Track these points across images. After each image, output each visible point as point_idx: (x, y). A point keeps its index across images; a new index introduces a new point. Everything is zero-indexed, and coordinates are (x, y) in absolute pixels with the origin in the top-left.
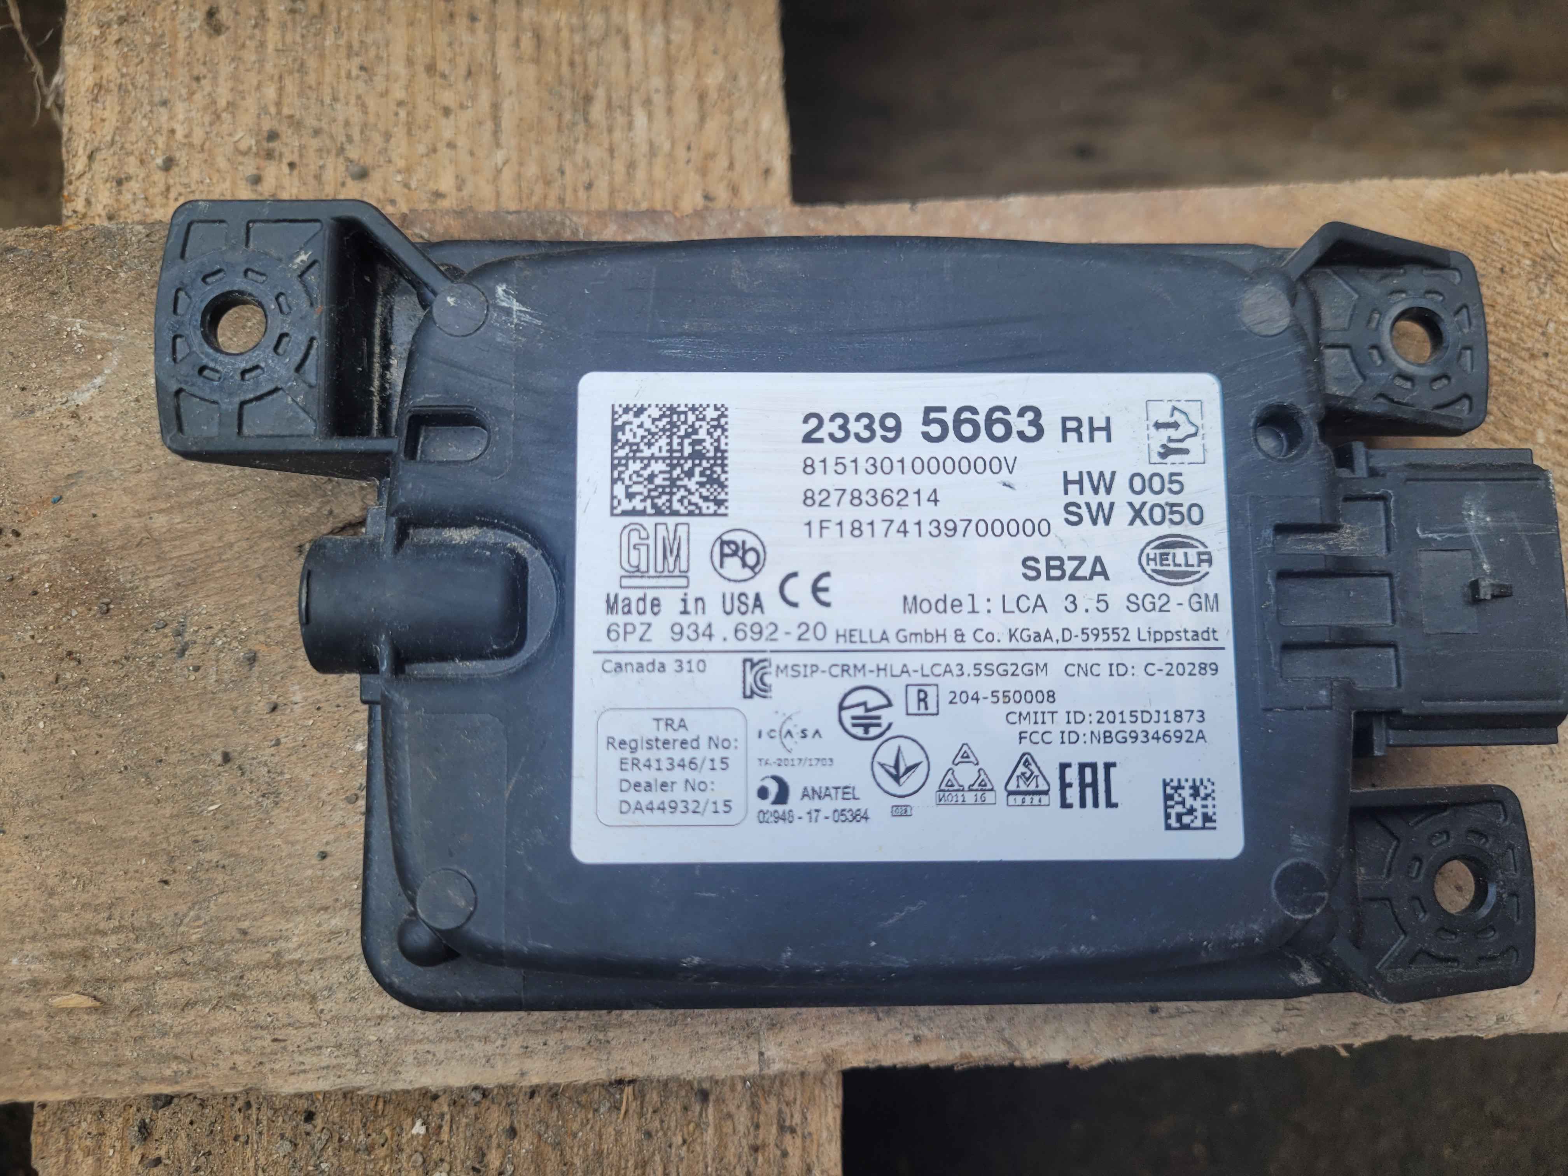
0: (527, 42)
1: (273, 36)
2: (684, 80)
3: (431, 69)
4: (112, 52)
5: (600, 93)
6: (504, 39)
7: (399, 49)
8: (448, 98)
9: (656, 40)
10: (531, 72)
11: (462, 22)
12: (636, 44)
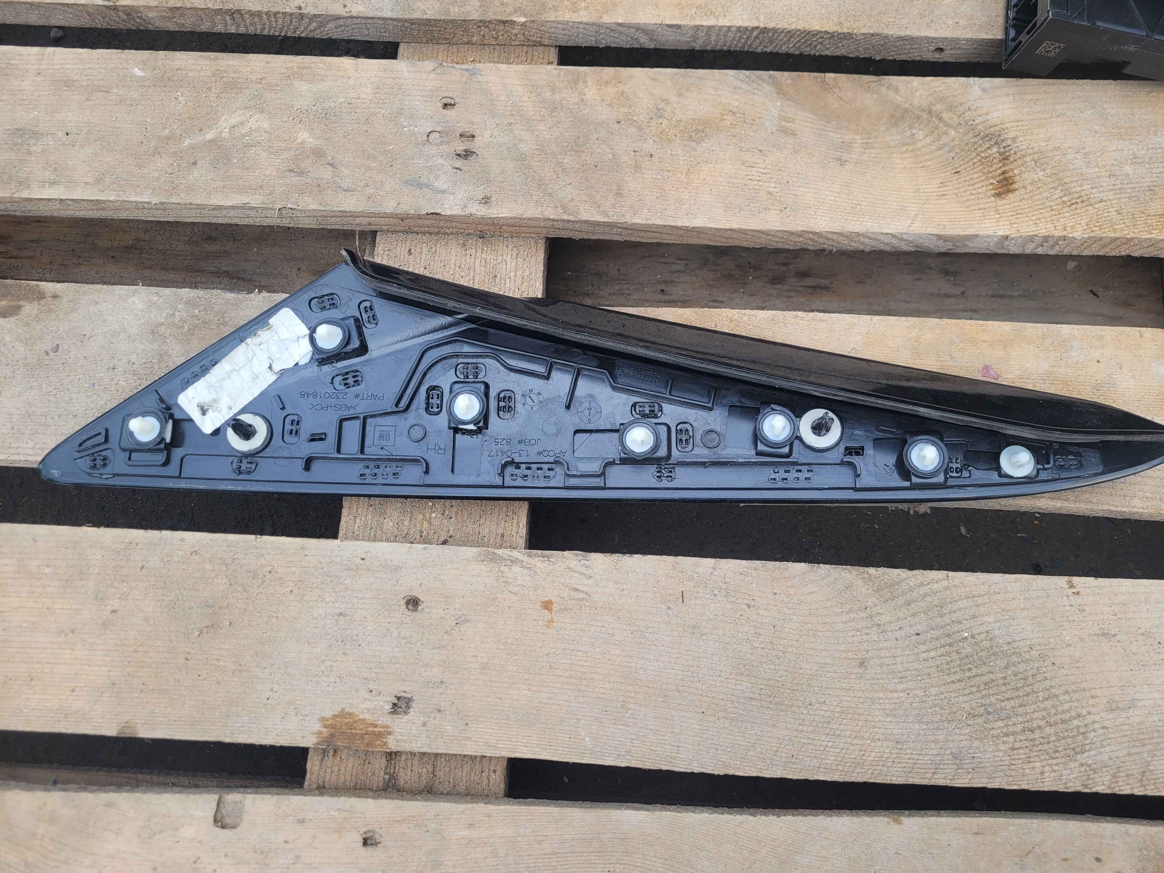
0: (483, 261)
1: (423, 256)
2: (519, 273)
3: (459, 267)
4: (386, 257)
5: (499, 275)
6: (478, 261)
7: (453, 262)
8: (463, 274)
9: (514, 263)
10: (483, 269)
11: (468, 256)
12: (509, 264)
